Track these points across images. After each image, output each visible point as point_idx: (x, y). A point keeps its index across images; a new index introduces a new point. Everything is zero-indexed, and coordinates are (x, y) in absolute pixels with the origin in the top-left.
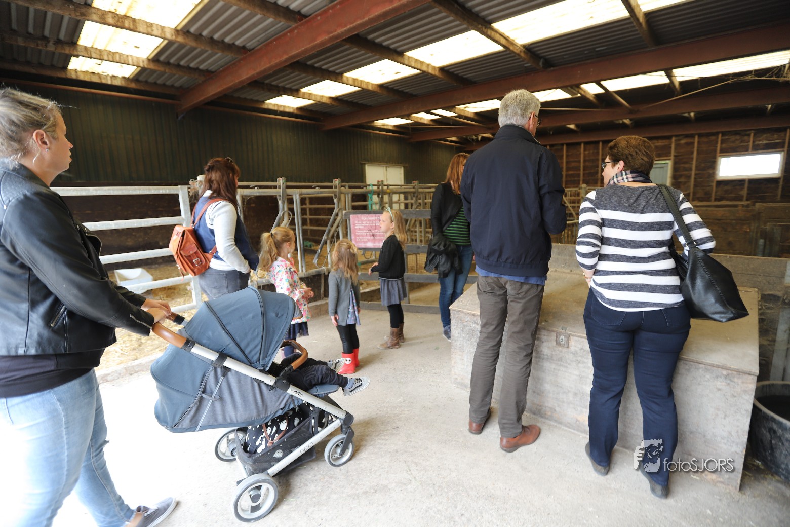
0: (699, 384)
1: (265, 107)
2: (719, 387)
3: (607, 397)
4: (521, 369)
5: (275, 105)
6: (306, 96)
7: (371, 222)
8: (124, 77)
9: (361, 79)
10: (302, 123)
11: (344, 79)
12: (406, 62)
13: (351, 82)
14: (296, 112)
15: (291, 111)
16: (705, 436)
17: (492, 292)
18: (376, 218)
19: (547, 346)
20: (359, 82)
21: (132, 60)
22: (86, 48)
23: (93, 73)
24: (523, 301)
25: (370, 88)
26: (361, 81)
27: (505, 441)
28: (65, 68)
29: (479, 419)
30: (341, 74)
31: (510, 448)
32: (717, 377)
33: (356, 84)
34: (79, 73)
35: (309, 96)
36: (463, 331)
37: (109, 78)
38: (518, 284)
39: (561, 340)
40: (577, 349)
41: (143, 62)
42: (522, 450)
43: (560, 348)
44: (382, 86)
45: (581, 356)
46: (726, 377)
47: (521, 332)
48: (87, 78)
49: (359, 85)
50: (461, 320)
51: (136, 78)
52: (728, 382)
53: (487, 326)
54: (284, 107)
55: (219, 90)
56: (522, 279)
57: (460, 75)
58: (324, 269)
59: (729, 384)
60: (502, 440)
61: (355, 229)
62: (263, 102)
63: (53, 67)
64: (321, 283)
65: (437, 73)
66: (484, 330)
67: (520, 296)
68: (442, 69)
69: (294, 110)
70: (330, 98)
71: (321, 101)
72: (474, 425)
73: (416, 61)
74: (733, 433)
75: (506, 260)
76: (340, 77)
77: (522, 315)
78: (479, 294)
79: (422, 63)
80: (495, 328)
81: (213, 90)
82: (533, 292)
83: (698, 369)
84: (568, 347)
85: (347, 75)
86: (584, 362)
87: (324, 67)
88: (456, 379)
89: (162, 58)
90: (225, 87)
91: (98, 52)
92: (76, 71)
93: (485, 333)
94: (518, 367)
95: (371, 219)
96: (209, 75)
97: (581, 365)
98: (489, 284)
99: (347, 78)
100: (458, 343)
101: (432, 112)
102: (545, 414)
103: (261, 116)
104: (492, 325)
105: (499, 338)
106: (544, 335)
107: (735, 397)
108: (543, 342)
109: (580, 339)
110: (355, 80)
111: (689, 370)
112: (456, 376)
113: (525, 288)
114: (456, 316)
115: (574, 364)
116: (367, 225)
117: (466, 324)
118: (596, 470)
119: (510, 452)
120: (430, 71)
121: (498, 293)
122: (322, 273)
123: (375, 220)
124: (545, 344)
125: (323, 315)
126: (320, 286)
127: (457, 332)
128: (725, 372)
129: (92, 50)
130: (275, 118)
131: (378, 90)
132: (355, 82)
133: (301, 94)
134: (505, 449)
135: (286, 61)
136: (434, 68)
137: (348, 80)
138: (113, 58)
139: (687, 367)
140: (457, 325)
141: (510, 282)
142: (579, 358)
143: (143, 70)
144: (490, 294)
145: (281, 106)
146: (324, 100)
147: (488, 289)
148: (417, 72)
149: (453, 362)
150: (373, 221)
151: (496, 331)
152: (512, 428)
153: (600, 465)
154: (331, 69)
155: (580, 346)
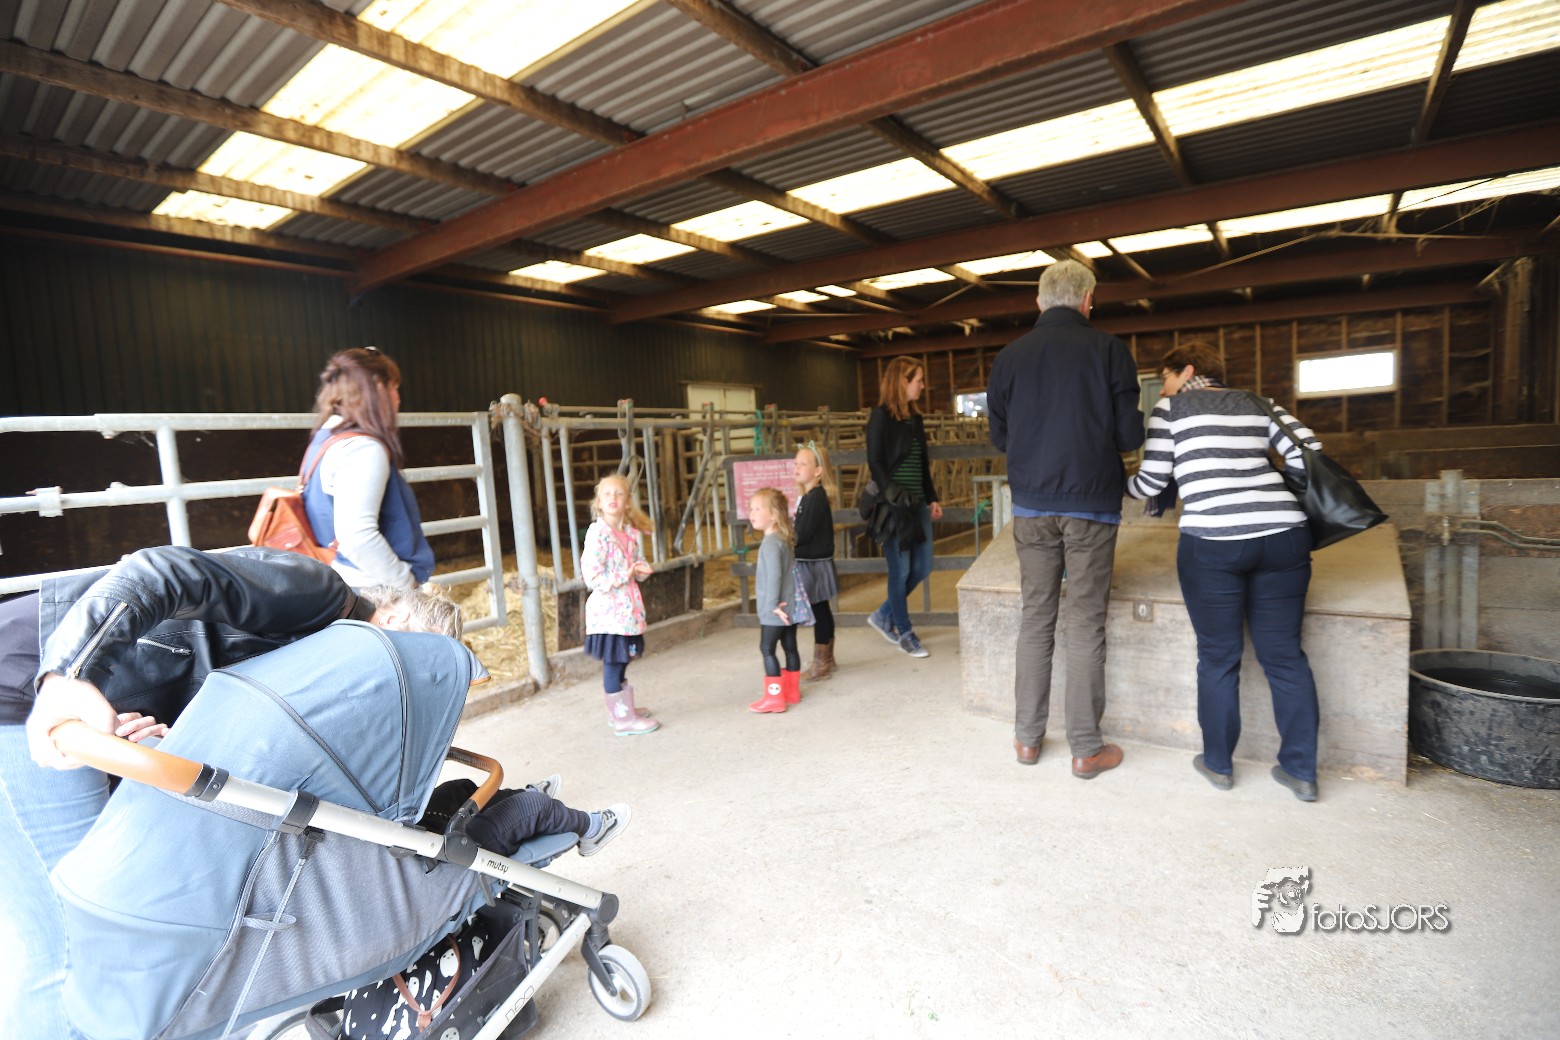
0: (1339, 644)
1: (510, 282)
2: (1365, 644)
3: (1222, 671)
4: (1095, 651)
5: (526, 279)
6: (593, 263)
7: (771, 474)
8: (256, 230)
9: (699, 233)
10: (573, 310)
11: (673, 234)
12: (790, 207)
13: (683, 238)
14: (564, 291)
15: (556, 289)
16: (1353, 717)
17: (1041, 544)
18: (780, 466)
19: (1120, 625)
20: (697, 239)
21: (293, 199)
22: (212, 179)
23: (199, 222)
24: (1091, 549)
25: (715, 248)
26: (700, 237)
27: (1080, 762)
28: (147, 212)
29: (1034, 740)
30: (667, 225)
31: (1089, 771)
32: (1361, 630)
33: (692, 242)
34: (173, 222)
35: (598, 263)
36: (980, 620)
37: (228, 231)
38: (1085, 524)
39: (1140, 611)
40: (1166, 622)
41: (312, 202)
42: (1105, 777)
43: (1140, 624)
44: (735, 246)
45: (1173, 632)
46: (1372, 628)
47: (1090, 595)
48: (187, 231)
49: (697, 244)
50: (976, 604)
51: (278, 232)
52: (1375, 634)
53: (1036, 597)
54: (544, 282)
55: (448, 253)
56: (1091, 517)
57: (874, 227)
58: (690, 558)
59: (1376, 638)
60: (1074, 761)
61: (743, 487)
62: (506, 273)
63: (125, 210)
64: (684, 583)
65: (837, 224)
66: (1031, 603)
67: (1086, 542)
68: (847, 218)
69: (561, 288)
70: (636, 266)
71: (619, 271)
72: (1026, 749)
73: (806, 204)
74: (1389, 705)
75: (1070, 490)
76: (665, 231)
77: (1091, 569)
78: (1019, 550)
79: (815, 208)
80: (1049, 598)
81: (433, 253)
82: (1105, 535)
83: (1335, 623)
84: (1152, 621)
85: (678, 226)
86: (1177, 640)
87: (639, 214)
88: (972, 701)
89: (346, 197)
90: (462, 248)
91: (233, 185)
92: (167, 217)
93: (1033, 606)
94: (1090, 649)
95: (771, 467)
96: (428, 226)
97: (1174, 645)
98: (1039, 530)
99: (677, 231)
100: (973, 643)
101: (819, 289)
102: (1124, 731)
103: (500, 300)
104: (1043, 593)
105: (1053, 614)
106: (1115, 609)
107: (1385, 653)
108: (1113, 619)
109: (1169, 606)
110: (689, 235)
111: (1323, 627)
112: (971, 697)
113: (1094, 529)
114: (968, 598)
115: (1163, 645)
116: (764, 478)
117: (985, 608)
118: (1215, 783)
119: (1089, 778)
120: (828, 221)
121: (1051, 544)
122: (688, 564)
123: (779, 471)
124: (1116, 621)
125: (693, 638)
126: (683, 589)
127: (970, 624)
128: (1369, 622)
129: (224, 182)
130: (527, 303)
131: (728, 252)
132: (689, 238)
133: (584, 260)
134: (1081, 774)
135: (597, 205)
136: (833, 216)
137: (679, 236)
138: (259, 195)
139: (1320, 623)
140: (970, 614)
141: (1071, 525)
142: (1170, 635)
143: (302, 217)
144: (1039, 547)
145: (537, 281)
146: (624, 270)
147: (1035, 539)
148: (804, 221)
149: (964, 674)
150: (774, 471)
151: (1050, 602)
152: (1089, 742)
153: (1222, 773)
154: (650, 217)
155: (1169, 616)
